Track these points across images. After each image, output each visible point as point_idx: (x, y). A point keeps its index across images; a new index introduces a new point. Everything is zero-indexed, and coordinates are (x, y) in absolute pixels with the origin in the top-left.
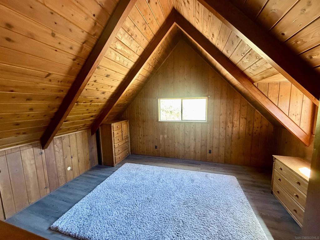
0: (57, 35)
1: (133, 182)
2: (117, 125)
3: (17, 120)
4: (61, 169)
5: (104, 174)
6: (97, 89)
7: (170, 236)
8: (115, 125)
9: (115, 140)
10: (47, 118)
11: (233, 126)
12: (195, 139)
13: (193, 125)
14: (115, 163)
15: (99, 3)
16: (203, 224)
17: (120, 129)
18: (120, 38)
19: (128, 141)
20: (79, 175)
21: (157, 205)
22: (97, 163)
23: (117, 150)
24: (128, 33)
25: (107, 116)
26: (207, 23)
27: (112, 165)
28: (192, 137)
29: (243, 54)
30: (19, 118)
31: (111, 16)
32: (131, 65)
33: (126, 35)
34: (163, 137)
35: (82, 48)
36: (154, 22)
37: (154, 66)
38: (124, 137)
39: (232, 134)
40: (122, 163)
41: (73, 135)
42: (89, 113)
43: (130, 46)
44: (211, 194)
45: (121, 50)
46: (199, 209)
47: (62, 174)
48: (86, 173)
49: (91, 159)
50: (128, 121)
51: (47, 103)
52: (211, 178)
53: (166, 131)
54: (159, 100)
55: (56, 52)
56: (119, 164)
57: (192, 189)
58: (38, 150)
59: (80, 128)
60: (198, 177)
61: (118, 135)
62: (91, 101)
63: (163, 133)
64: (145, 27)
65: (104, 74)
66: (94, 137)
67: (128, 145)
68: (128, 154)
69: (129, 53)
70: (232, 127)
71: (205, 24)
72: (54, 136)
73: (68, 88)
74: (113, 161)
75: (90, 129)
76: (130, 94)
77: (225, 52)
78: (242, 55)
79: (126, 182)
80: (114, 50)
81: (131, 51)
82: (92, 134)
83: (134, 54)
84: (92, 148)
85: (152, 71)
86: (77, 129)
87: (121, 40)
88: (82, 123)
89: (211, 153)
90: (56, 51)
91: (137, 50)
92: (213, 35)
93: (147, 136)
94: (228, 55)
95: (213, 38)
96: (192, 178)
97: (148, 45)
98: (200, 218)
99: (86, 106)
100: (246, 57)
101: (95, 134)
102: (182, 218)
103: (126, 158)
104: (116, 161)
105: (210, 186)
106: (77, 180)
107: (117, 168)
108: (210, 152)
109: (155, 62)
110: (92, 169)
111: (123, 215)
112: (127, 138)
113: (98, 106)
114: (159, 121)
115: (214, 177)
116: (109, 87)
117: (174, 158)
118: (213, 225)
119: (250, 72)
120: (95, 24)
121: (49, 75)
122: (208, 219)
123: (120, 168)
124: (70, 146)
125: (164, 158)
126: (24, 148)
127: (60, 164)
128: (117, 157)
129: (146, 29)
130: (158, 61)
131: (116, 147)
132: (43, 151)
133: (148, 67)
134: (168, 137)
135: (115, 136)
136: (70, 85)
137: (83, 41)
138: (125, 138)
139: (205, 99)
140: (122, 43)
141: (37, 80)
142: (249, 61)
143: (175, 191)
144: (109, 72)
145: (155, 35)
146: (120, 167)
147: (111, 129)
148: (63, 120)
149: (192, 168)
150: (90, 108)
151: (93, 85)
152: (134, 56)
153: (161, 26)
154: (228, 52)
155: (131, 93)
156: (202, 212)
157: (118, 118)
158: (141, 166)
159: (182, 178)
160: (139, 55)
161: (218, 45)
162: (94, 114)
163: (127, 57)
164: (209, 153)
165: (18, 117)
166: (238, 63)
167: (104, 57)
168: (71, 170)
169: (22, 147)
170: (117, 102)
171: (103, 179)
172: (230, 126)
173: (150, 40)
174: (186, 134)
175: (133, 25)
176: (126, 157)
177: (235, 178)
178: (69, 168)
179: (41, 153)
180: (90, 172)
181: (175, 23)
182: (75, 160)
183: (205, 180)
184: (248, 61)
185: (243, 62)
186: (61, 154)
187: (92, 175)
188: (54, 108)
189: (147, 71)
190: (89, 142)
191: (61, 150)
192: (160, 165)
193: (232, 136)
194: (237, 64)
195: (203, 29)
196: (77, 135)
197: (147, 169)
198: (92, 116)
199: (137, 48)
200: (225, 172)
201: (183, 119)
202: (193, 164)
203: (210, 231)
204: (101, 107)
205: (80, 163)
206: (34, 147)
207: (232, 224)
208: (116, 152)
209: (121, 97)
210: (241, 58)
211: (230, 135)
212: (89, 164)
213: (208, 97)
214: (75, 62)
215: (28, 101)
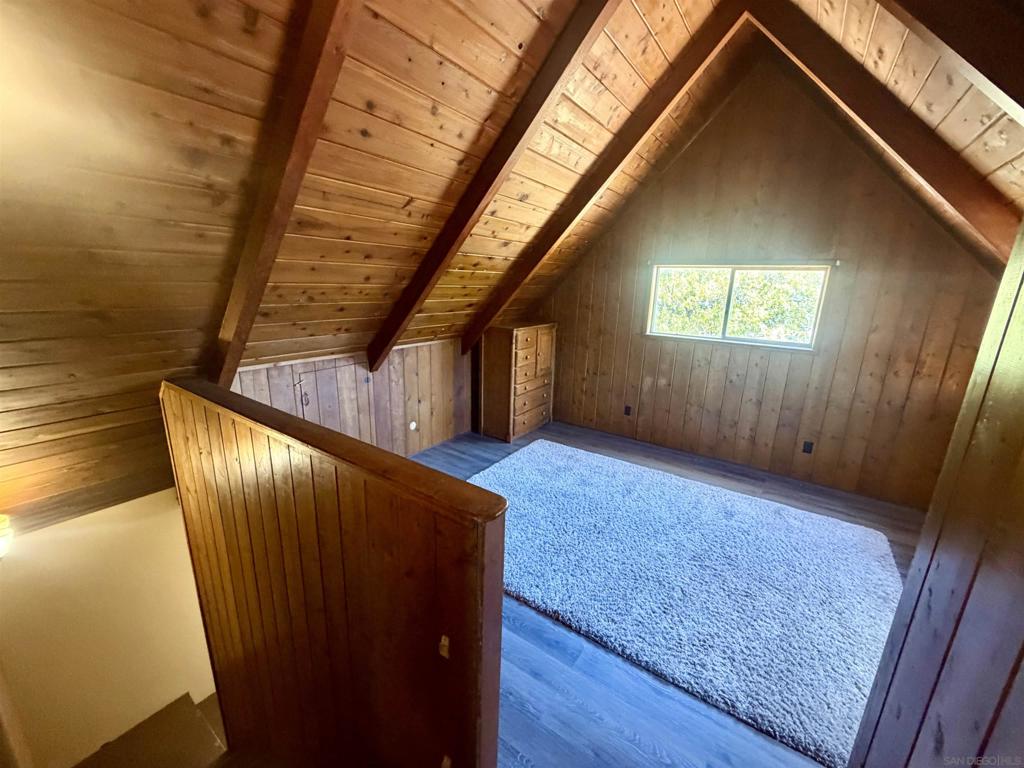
0: (441, 110)
1: (560, 484)
2: (526, 336)
3: (344, 300)
4: (398, 423)
5: (486, 455)
6: (493, 232)
7: (644, 607)
8: (521, 334)
9: (518, 374)
10: (389, 302)
11: (915, 374)
12: (759, 403)
13: (762, 358)
14: (511, 433)
15: (537, 13)
16: (741, 610)
17: (532, 346)
18: (571, 91)
19: (549, 384)
20: (430, 446)
21: (618, 543)
22: (469, 428)
23: (519, 402)
24: (595, 73)
25: (504, 307)
26: (861, 15)
27: (504, 438)
28: (751, 394)
29: (986, 120)
30: (347, 297)
31: (559, 37)
32: (585, 161)
33: (590, 80)
34: (655, 385)
35: (480, 133)
36: (675, 26)
37: (653, 161)
38: (541, 370)
39: (907, 398)
40: (529, 438)
41: (425, 349)
42: (466, 295)
43: (593, 108)
44: (781, 556)
45: (567, 126)
46: (734, 580)
47: (399, 435)
48: (444, 445)
49: (457, 415)
50: (553, 327)
51: (394, 265)
52: (791, 520)
53: (664, 367)
54: (655, 269)
55: (432, 148)
56: (520, 438)
57: (724, 534)
58: (362, 372)
59: (442, 332)
60: (749, 510)
61: (526, 362)
62: (475, 265)
63: (655, 372)
64: (643, 47)
65: (516, 193)
66: (467, 360)
67: (549, 395)
68: (544, 419)
69: (587, 131)
70: (913, 376)
71: (855, 16)
72: (394, 345)
73: (437, 231)
74: (508, 428)
75: (460, 339)
76: (569, 248)
77: (919, 108)
78: (982, 122)
79: (539, 481)
80: (550, 126)
81: (595, 124)
82: (464, 352)
83: (598, 131)
84: (461, 388)
85: (644, 175)
86: (434, 334)
87: (573, 95)
88: (446, 319)
89: (810, 452)
90: (432, 145)
91: (611, 118)
92: (880, 52)
93: (604, 374)
94: (932, 117)
95: (880, 62)
96: (729, 508)
97: (645, 99)
98: (733, 597)
99: (462, 277)
100: (997, 128)
101: (469, 353)
102: (681, 584)
103: (540, 428)
104: (517, 429)
105: (783, 538)
106: (427, 455)
107: (516, 448)
108: (808, 448)
109: (659, 147)
110: (458, 438)
111: (534, 542)
112: (547, 374)
113: (487, 277)
114: (648, 333)
115: (806, 521)
116: (521, 228)
117: (681, 450)
118: (768, 620)
119: (1013, 179)
120: (519, 66)
121: (411, 200)
122: (756, 604)
123: (525, 449)
124: (417, 374)
125: (648, 445)
126: (342, 363)
127: (398, 412)
128: (520, 419)
129: (647, 50)
130: (670, 144)
131: (519, 392)
132: (370, 375)
133: (636, 165)
134: (669, 385)
135: (519, 365)
136: (442, 224)
137: (485, 115)
138: (542, 373)
139: (823, 272)
140: (573, 105)
141: (389, 215)
142: (1008, 141)
143: (672, 527)
144: (529, 187)
145: (671, 64)
146: (524, 446)
147: (511, 343)
148: (416, 308)
149: (733, 484)
150: (471, 282)
151: (486, 223)
152: (598, 136)
153: (698, 32)
154: (933, 108)
155: (573, 245)
156: (741, 586)
157: (530, 316)
158: (581, 454)
159: (698, 502)
160: (614, 131)
161: (896, 82)
162: (474, 300)
163: (580, 142)
164: (804, 451)
165: (346, 294)
166: (968, 146)
167: (527, 151)
168: (417, 429)
169: (339, 359)
170: (536, 269)
171: (486, 465)
172: (902, 374)
173: (654, 82)
174: (731, 382)
175: (612, 47)
176: (540, 426)
177: (884, 537)
178: (413, 426)
179: (367, 380)
180: (452, 445)
181: (746, 15)
182: (425, 407)
183: (771, 520)
184: (1004, 143)
185: (986, 144)
186: (401, 388)
187: (459, 452)
188: (404, 278)
189: (628, 177)
190: (456, 370)
191: (401, 381)
192: (633, 459)
193: (903, 407)
194: (963, 150)
195: (846, 32)
196: (433, 348)
197: (595, 464)
198: (470, 305)
199: (611, 113)
200: (849, 515)
201: (727, 335)
202: (743, 475)
203: (758, 627)
204: (493, 282)
205: (434, 419)
206: (359, 363)
207: (829, 633)
208: (517, 407)
209: (546, 257)
210: (979, 133)
211: (898, 401)
212: (451, 426)
213: (834, 266)
214: (463, 167)
215: (367, 261)
